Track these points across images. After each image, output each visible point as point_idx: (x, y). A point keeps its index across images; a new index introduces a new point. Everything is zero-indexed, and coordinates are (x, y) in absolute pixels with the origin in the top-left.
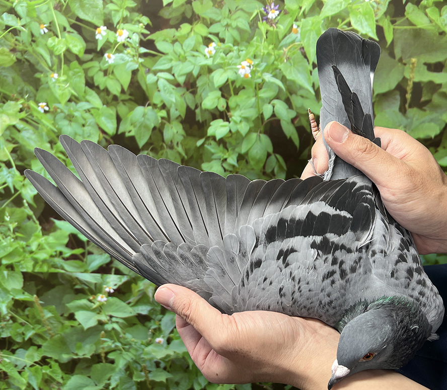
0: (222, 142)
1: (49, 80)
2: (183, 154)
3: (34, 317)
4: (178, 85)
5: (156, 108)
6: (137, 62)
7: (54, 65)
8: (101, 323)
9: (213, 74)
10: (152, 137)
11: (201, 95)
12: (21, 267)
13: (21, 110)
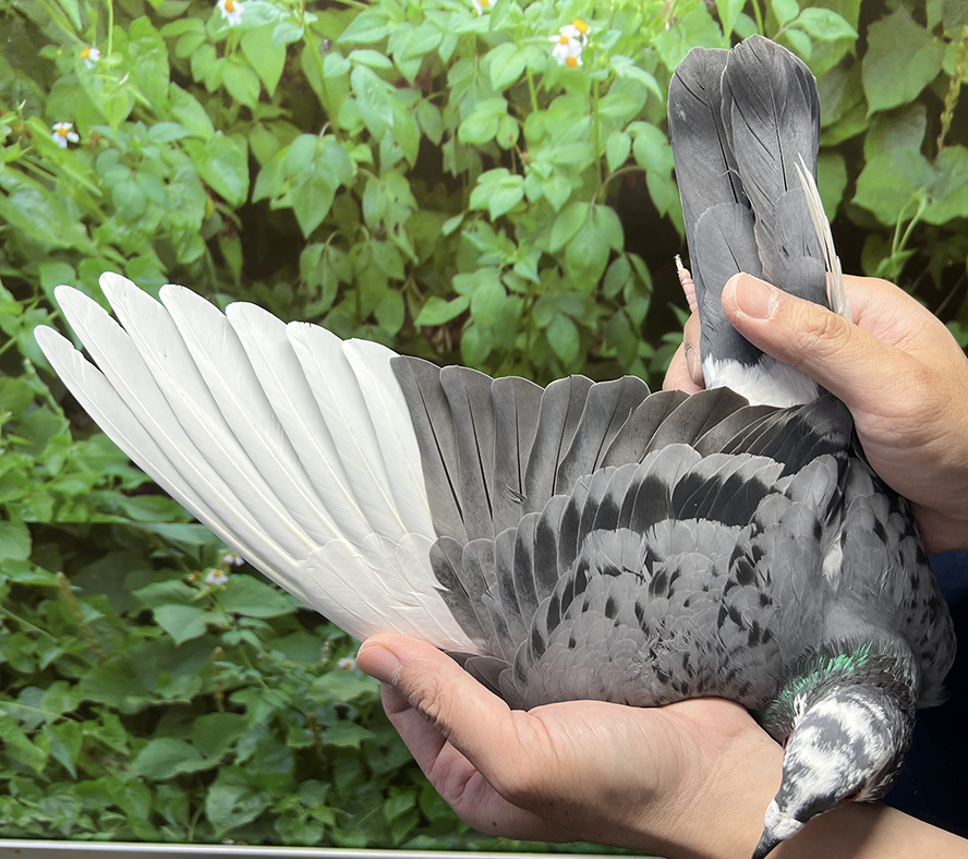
0: (504, 225)
1: (77, 64)
2: (411, 253)
3: (59, 620)
4: (401, 83)
5: (345, 140)
6: (301, 23)
7: (89, 26)
8: (214, 631)
9: (489, 56)
10: (335, 211)
11: (457, 109)
12: (23, 511)
13: (9, 142)
